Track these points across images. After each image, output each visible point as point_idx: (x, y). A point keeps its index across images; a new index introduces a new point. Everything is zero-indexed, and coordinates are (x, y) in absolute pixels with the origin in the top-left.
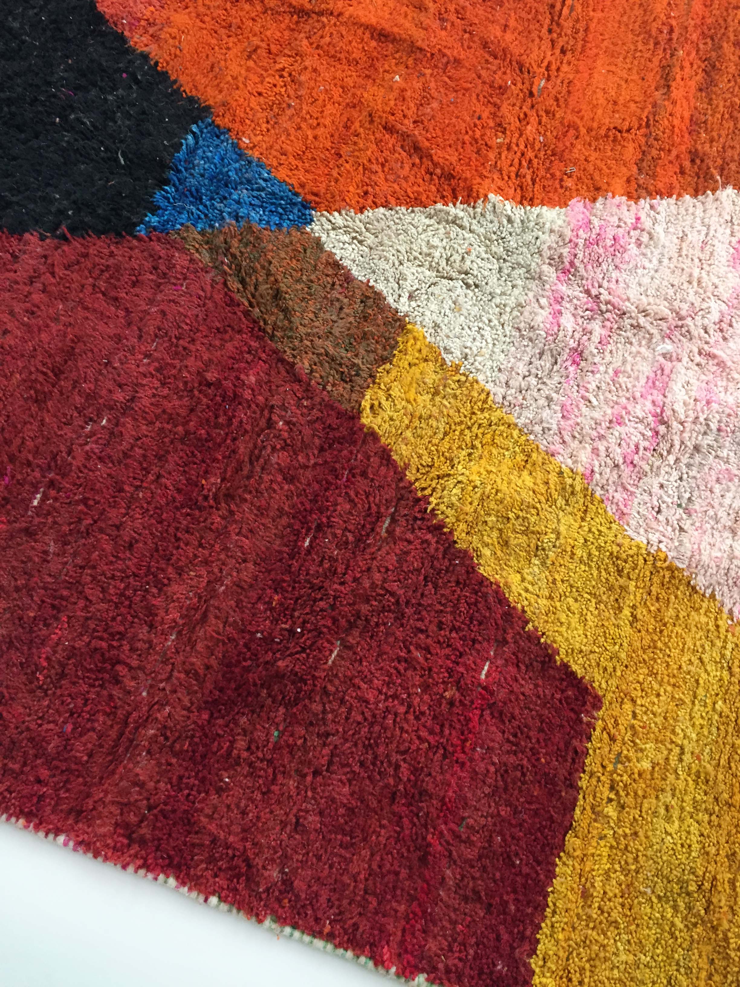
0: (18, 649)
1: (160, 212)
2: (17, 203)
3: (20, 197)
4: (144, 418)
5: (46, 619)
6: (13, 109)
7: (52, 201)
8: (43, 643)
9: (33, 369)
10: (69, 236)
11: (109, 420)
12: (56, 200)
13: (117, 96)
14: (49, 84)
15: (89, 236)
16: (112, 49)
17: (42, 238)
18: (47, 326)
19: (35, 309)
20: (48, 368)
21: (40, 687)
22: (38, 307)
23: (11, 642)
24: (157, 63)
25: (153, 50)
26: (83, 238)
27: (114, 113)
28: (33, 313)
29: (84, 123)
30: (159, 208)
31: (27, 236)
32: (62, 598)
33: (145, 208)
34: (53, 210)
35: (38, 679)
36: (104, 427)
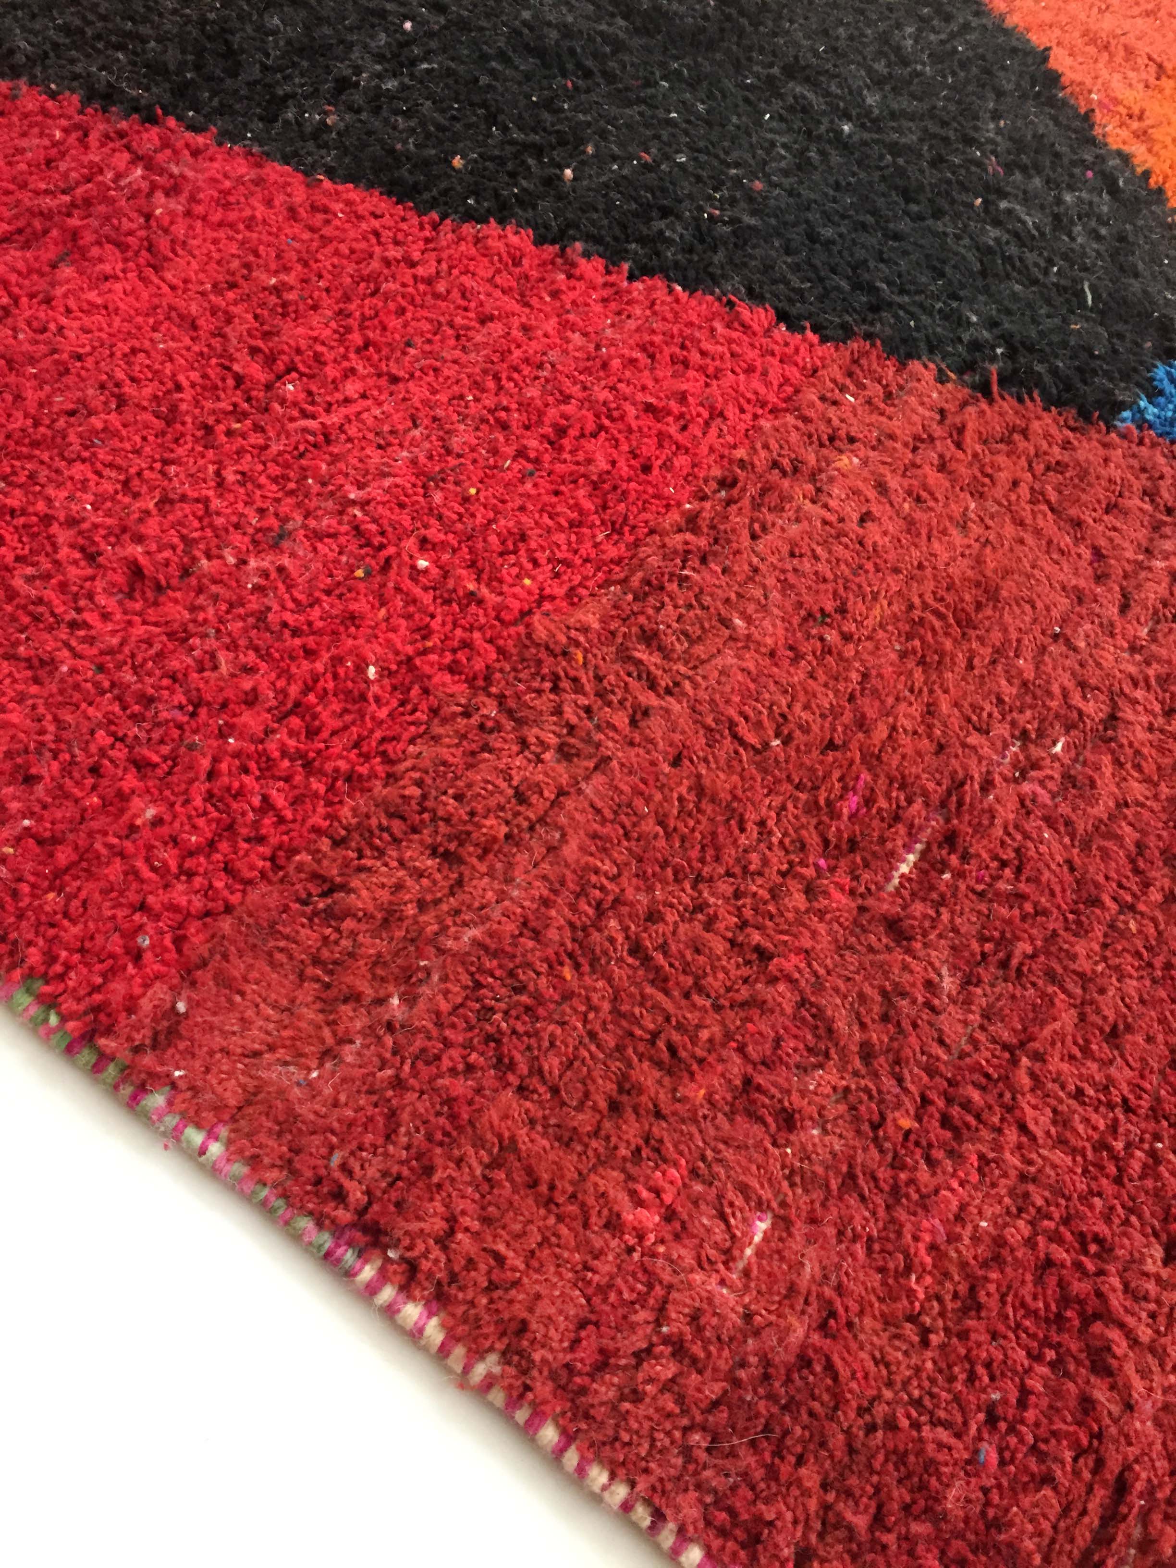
0: (863, 1198)
1: (1162, 400)
2: (901, 307)
3: (906, 299)
4: (1138, 767)
5: (930, 1145)
6: (901, 161)
7: (962, 323)
8: (924, 1204)
9: (917, 601)
10: (995, 388)
11: (1067, 747)
12: (969, 323)
13: (1079, 198)
14: (969, 141)
15: (1032, 399)
16: (1068, 128)
17: (942, 379)
18: (944, 532)
19: (924, 494)
20: (947, 607)
21: (912, 1319)
22: (931, 494)
23: (851, 1176)
24: (1147, 174)
25: (1138, 151)
26: (1020, 400)
27: (1072, 222)
28: (918, 499)
29: (1024, 223)
30: (1161, 393)
31: (915, 366)
32: (967, 1105)
33: (1138, 385)
34: (966, 337)
35: (911, 1294)
36: (1055, 758)
